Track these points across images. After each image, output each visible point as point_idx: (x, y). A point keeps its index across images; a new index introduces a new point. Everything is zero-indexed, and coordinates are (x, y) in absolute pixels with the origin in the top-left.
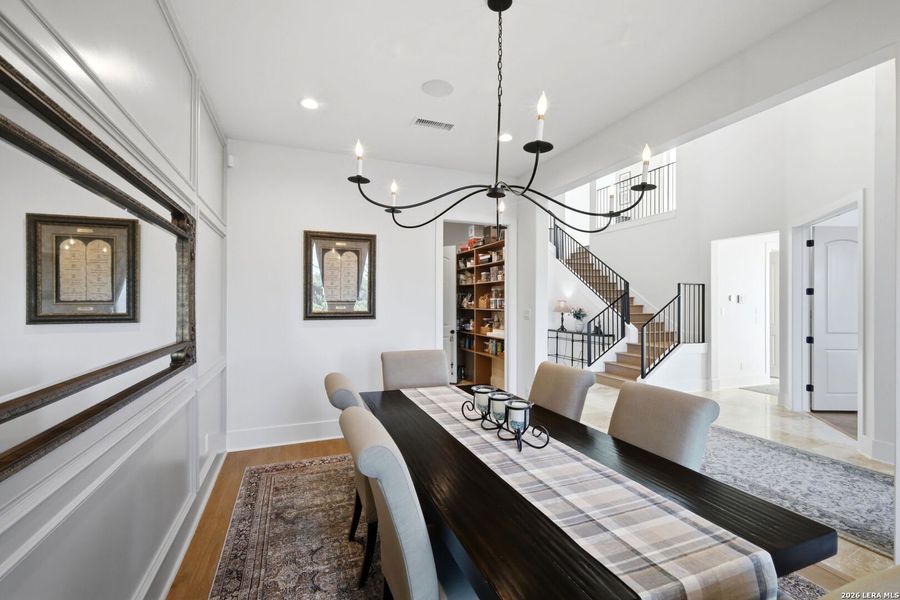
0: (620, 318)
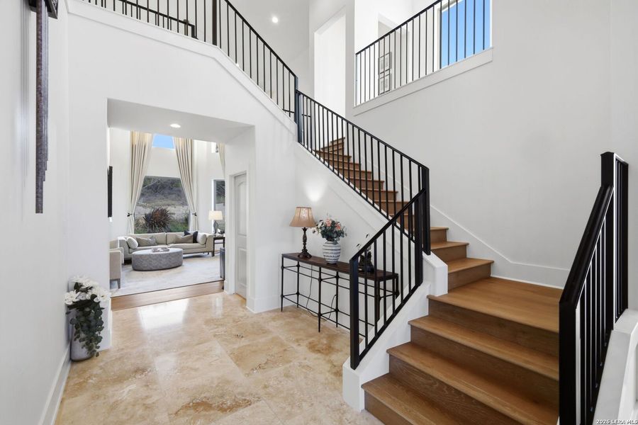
0: (413, 244)
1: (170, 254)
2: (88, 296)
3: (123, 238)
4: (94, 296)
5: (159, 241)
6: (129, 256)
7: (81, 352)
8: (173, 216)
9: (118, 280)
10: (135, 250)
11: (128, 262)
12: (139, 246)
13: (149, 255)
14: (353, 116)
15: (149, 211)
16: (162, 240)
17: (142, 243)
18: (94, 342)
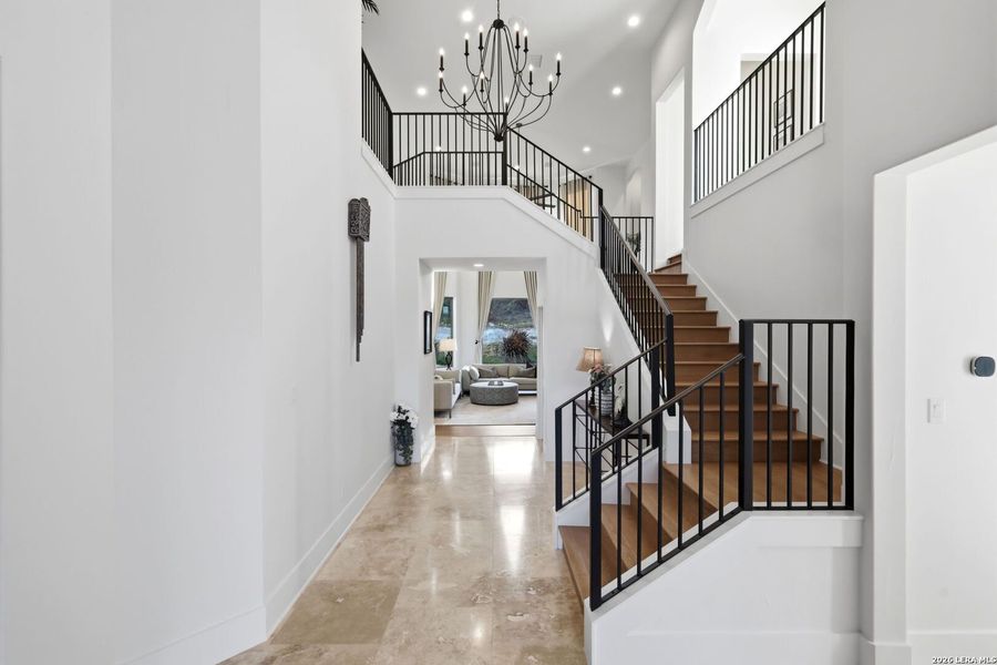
1: (503, 388)
2: (404, 417)
3: (467, 369)
4: (407, 418)
5: (500, 373)
6: (466, 388)
7: (401, 460)
8: (534, 341)
10: (476, 381)
12: (479, 377)
13: (484, 389)
14: (690, 218)
15: (507, 335)
16: (504, 372)
17: (483, 374)
18: (407, 453)
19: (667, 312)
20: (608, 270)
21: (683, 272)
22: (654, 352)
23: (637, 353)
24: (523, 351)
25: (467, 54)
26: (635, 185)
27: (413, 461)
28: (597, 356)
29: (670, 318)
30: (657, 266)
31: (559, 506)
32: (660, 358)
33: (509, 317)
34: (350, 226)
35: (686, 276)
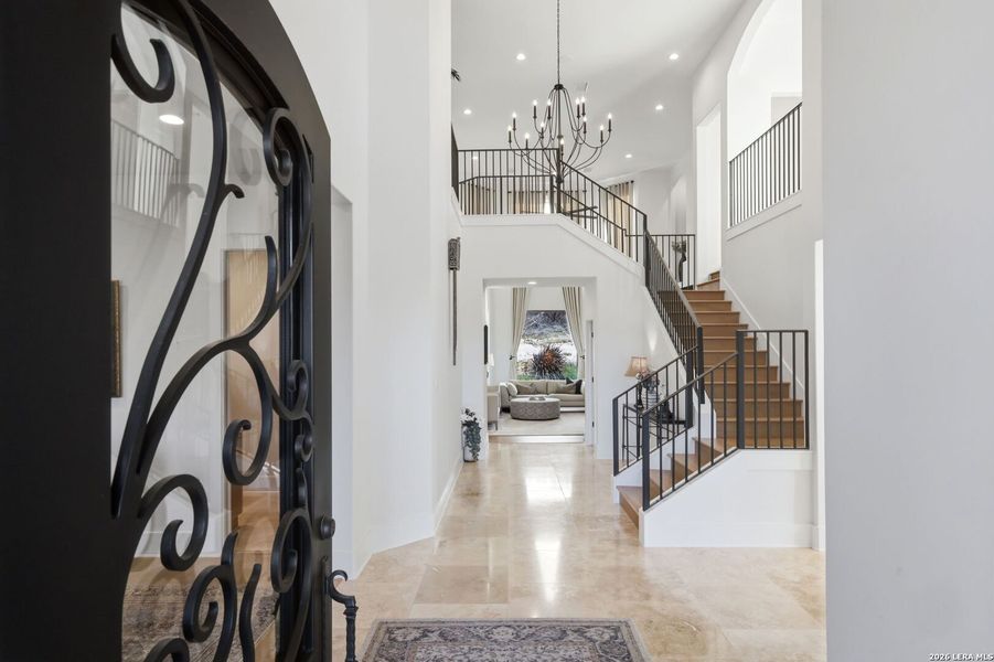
1: (545, 404)
2: (472, 419)
3: (504, 384)
4: (476, 419)
5: (539, 389)
6: (506, 405)
7: (469, 456)
9: (496, 422)
10: (514, 397)
11: (505, 410)
12: (519, 393)
13: (526, 404)
14: (727, 241)
15: (538, 350)
16: (543, 389)
17: (521, 391)
18: (475, 450)
19: (698, 325)
20: (652, 287)
21: (721, 289)
22: (690, 355)
23: (676, 356)
24: (557, 369)
25: (535, 117)
26: (680, 190)
27: (479, 457)
28: (644, 363)
29: (700, 329)
30: (699, 282)
31: (616, 472)
32: (693, 360)
33: (536, 331)
34: (450, 260)
35: (723, 292)
